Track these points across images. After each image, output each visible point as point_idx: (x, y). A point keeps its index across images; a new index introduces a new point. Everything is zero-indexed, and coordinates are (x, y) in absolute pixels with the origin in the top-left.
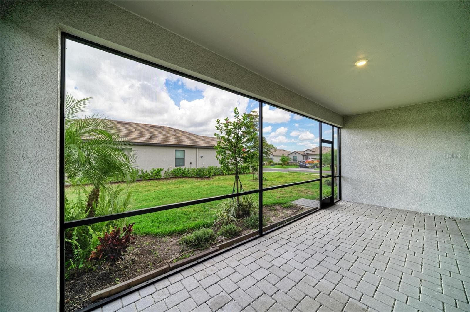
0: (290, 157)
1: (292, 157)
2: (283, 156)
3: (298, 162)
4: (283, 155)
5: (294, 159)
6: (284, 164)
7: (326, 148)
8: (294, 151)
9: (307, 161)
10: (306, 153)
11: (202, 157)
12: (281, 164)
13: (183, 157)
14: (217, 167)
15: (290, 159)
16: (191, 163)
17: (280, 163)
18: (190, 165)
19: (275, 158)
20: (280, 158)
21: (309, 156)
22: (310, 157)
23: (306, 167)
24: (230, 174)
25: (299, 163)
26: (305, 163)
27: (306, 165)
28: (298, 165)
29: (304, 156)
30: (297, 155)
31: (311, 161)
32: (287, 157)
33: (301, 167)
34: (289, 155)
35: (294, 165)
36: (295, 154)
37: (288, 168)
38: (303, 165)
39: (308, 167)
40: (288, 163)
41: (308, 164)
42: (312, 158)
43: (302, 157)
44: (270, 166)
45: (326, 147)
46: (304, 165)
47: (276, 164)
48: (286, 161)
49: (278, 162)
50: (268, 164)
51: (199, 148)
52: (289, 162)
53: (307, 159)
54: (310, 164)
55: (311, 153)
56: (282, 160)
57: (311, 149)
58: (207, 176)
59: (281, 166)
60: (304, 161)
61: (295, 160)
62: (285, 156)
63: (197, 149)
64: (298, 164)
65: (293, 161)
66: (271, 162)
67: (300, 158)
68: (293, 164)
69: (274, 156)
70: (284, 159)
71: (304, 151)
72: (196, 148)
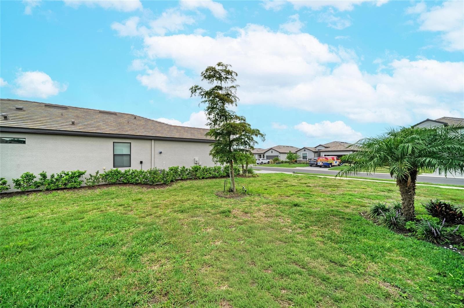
0: (298, 154)
1: (301, 154)
2: (290, 153)
3: (307, 160)
4: (290, 151)
5: (303, 156)
6: (292, 162)
7: (342, 144)
8: (303, 148)
9: (319, 159)
10: (317, 149)
11: (161, 153)
12: (289, 162)
13: (130, 154)
14: (184, 167)
15: (299, 156)
16: (141, 162)
17: (287, 161)
18: (140, 165)
19: (281, 155)
20: (286, 155)
21: (321, 153)
22: (323, 154)
23: (317, 166)
24: (207, 178)
25: (310, 161)
26: (317, 162)
27: (318, 164)
28: (308, 164)
29: (315, 152)
30: (307, 152)
31: (324, 158)
32: (295, 154)
33: (311, 166)
34: (297, 152)
35: (304, 163)
36: (305, 150)
37: (295, 167)
38: (314, 164)
39: (320, 166)
40: (296, 161)
41: (320, 163)
42: (325, 155)
43: (313, 154)
44: (275, 164)
45: (341, 142)
46: (316, 163)
47: (282, 162)
48: (294, 159)
49: (284, 160)
50: (273, 162)
51: (154, 140)
52: (298, 160)
53: (319, 156)
54: (323, 162)
55: (323, 149)
56: (288, 158)
57: (324, 145)
58: (160, 182)
59: (288, 164)
60: (315, 158)
61: (305, 157)
62: (292, 153)
63: (153, 141)
64: (308, 162)
65: (302, 158)
66: (277, 160)
67: (311, 156)
68: (302, 162)
69: (280, 153)
70: (291, 156)
71: (316, 147)
72: (151, 140)
